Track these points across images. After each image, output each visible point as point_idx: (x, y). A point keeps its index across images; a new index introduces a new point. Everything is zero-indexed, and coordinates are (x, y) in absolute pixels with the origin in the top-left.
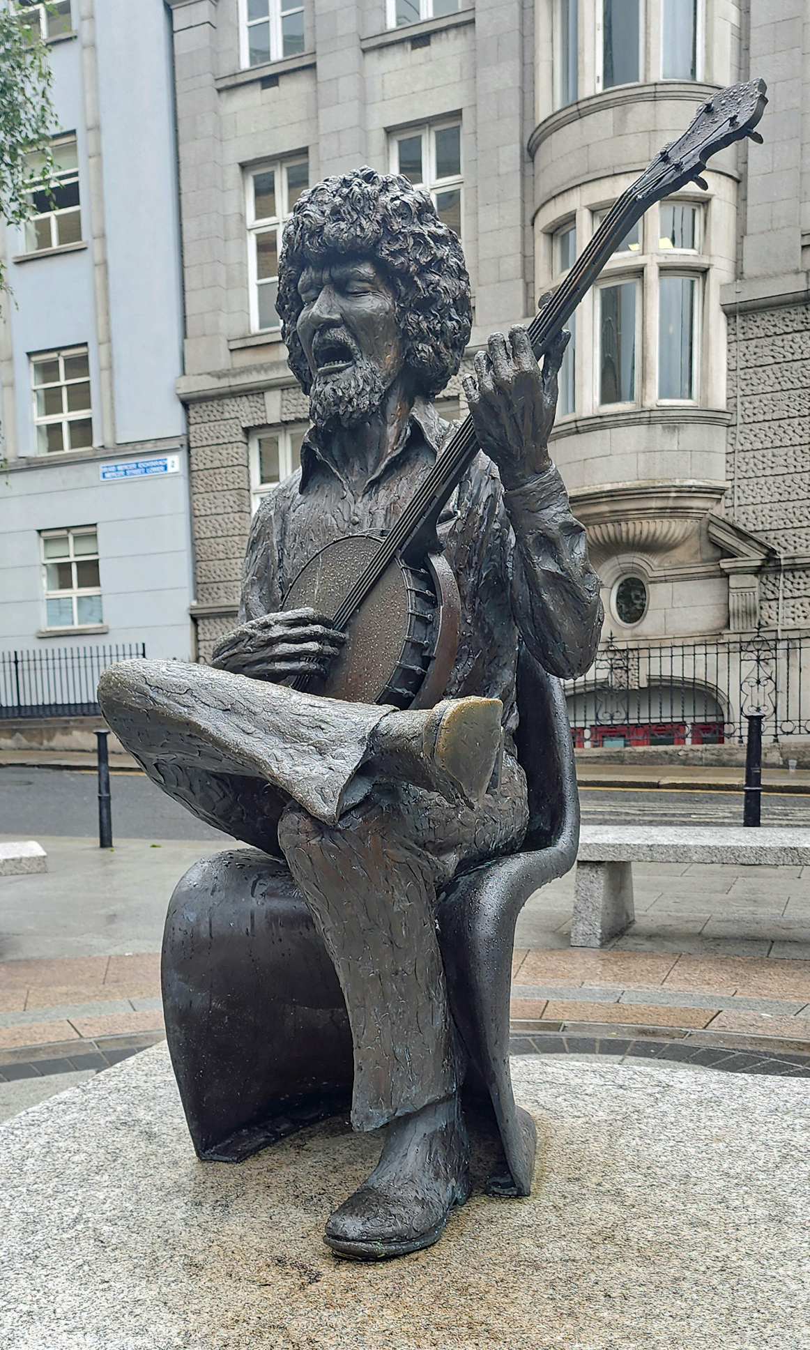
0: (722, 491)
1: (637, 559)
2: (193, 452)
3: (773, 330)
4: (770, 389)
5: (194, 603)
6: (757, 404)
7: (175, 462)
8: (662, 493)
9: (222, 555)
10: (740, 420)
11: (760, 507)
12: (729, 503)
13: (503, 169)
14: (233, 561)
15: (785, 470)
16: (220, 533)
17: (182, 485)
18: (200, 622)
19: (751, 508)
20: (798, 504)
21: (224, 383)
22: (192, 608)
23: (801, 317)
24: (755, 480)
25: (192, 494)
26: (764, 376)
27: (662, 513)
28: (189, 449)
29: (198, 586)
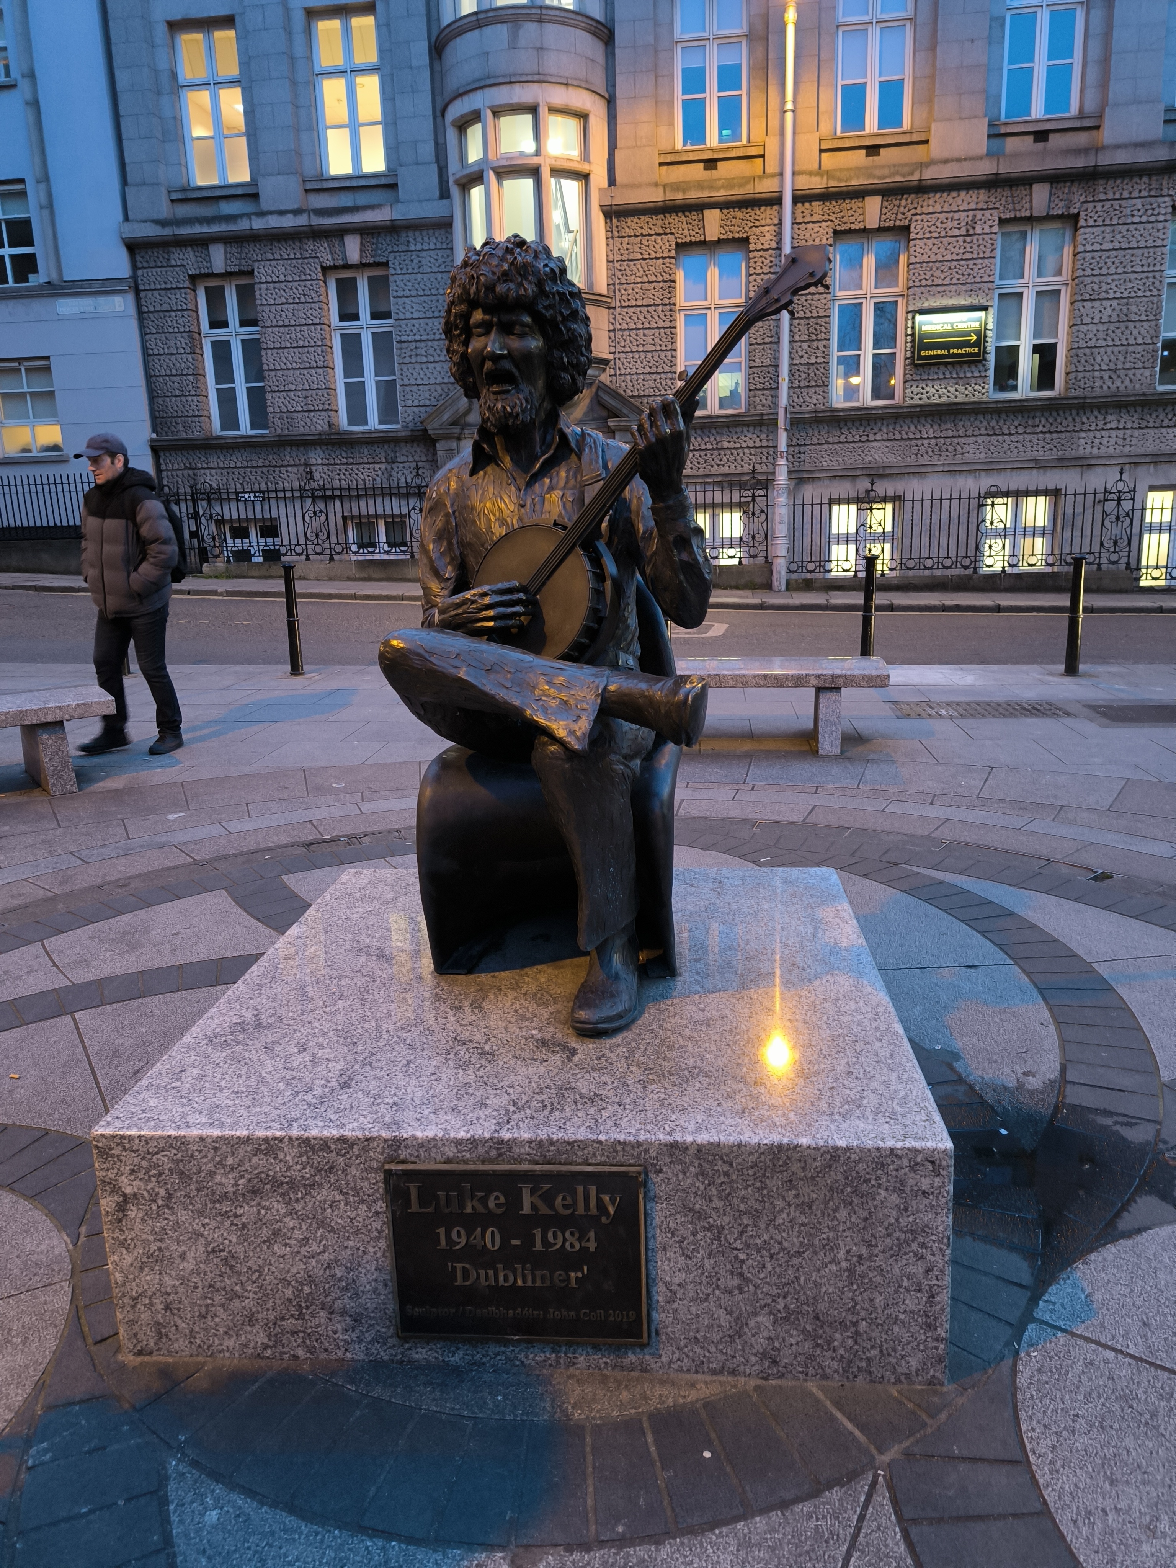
0: (606, 362)
2: (142, 294)
3: (640, 231)
4: (639, 280)
5: (154, 436)
6: (630, 291)
7: (126, 303)
9: (177, 393)
10: (618, 304)
11: (635, 377)
12: (612, 372)
13: (415, 63)
14: (190, 398)
15: (653, 348)
16: (174, 372)
17: (134, 326)
18: (162, 454)
19: (628, 377)
20: (663, 376)
21: (167, 231)
22: (152, 440)
23: (660, 223)
24: (631, 355)
25: (143, 333)
26: (634, 268)
28: (137, 292)
29: (157, 420)
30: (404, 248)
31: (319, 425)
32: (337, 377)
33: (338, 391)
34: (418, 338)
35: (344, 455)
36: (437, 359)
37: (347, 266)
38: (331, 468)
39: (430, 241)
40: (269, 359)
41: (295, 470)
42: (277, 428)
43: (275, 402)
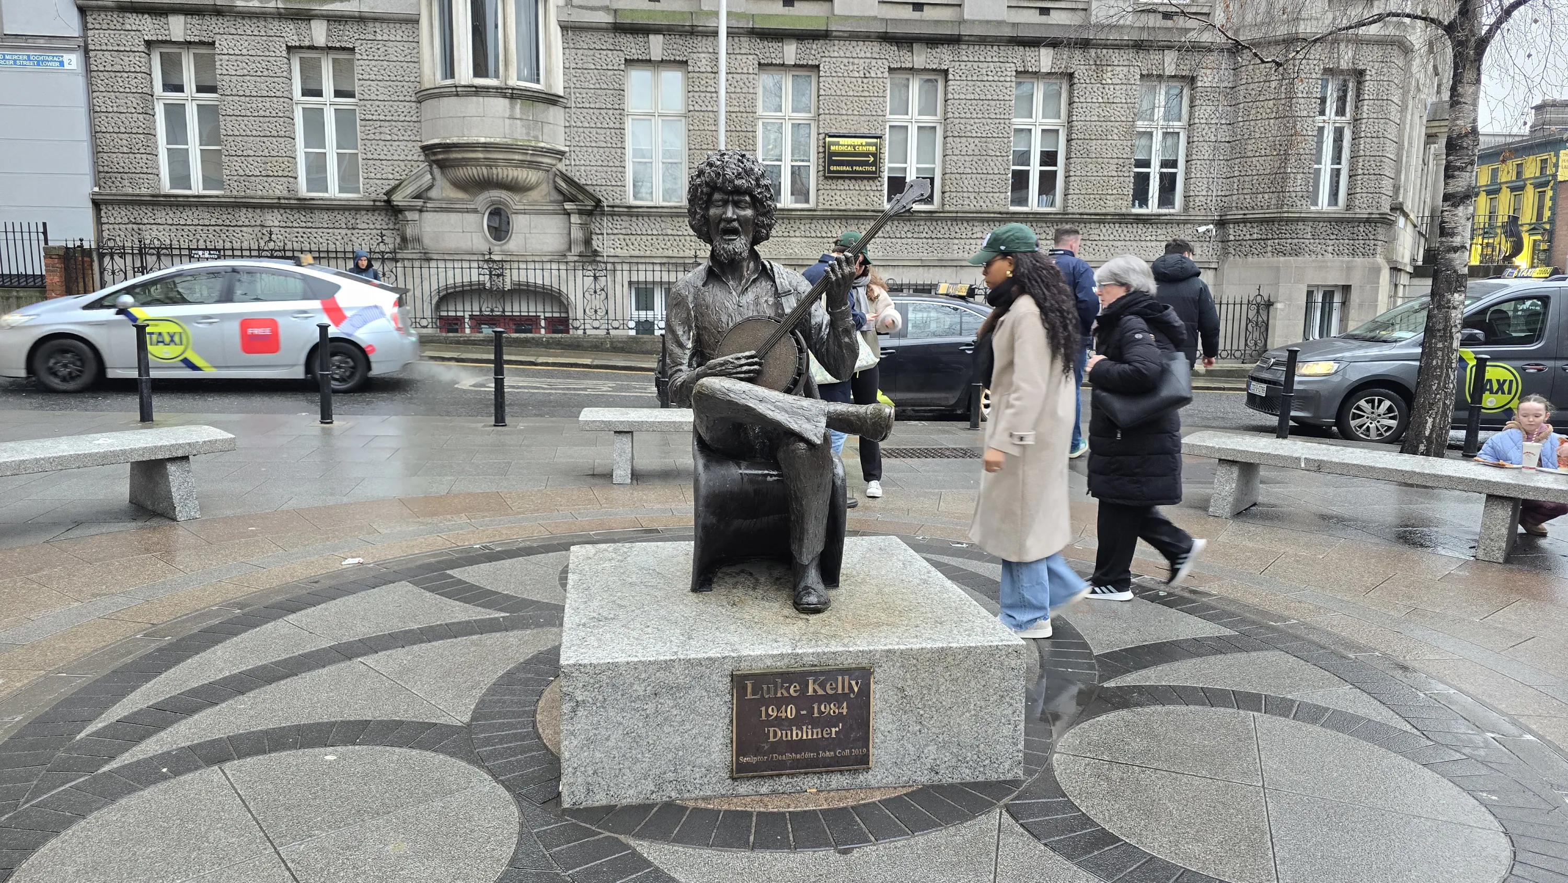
0: (562, 153)
1: (503, 195)
2: (92, 54)
3: (594, 46)
4: (592, 86)
5: (96, 189)
6: (584, 95)
7: (73, 61)
8: (523, 150)
9: (125, 149)
10: (573, 105)
11: (589, 168)
12: (568, 162)
14: (138, 156)
15: (605, 145)
16: (123, 130)
17: (80, 82)
18: (103, 207)
19: (583, 168)
20: (613, 169)
22: (94, 194)
23: (611, 41)
24: (585, 149)
25: (91, 89)
26: (588, 76)
27: (522, 164)
28: (86, 51)
29: (100, 175)
30: (372, 37)
31: (278, 190)
32: (298, 146)
33: (298, 160)
34: (382, 118)
35: (303, 218)
36: (402, 138)
37: (312, 48)
38: (288, 230)
39: (398, 33)
40: (227, 125)
41: (250, 230)
42: (236, 191)
43: (231, 167)
